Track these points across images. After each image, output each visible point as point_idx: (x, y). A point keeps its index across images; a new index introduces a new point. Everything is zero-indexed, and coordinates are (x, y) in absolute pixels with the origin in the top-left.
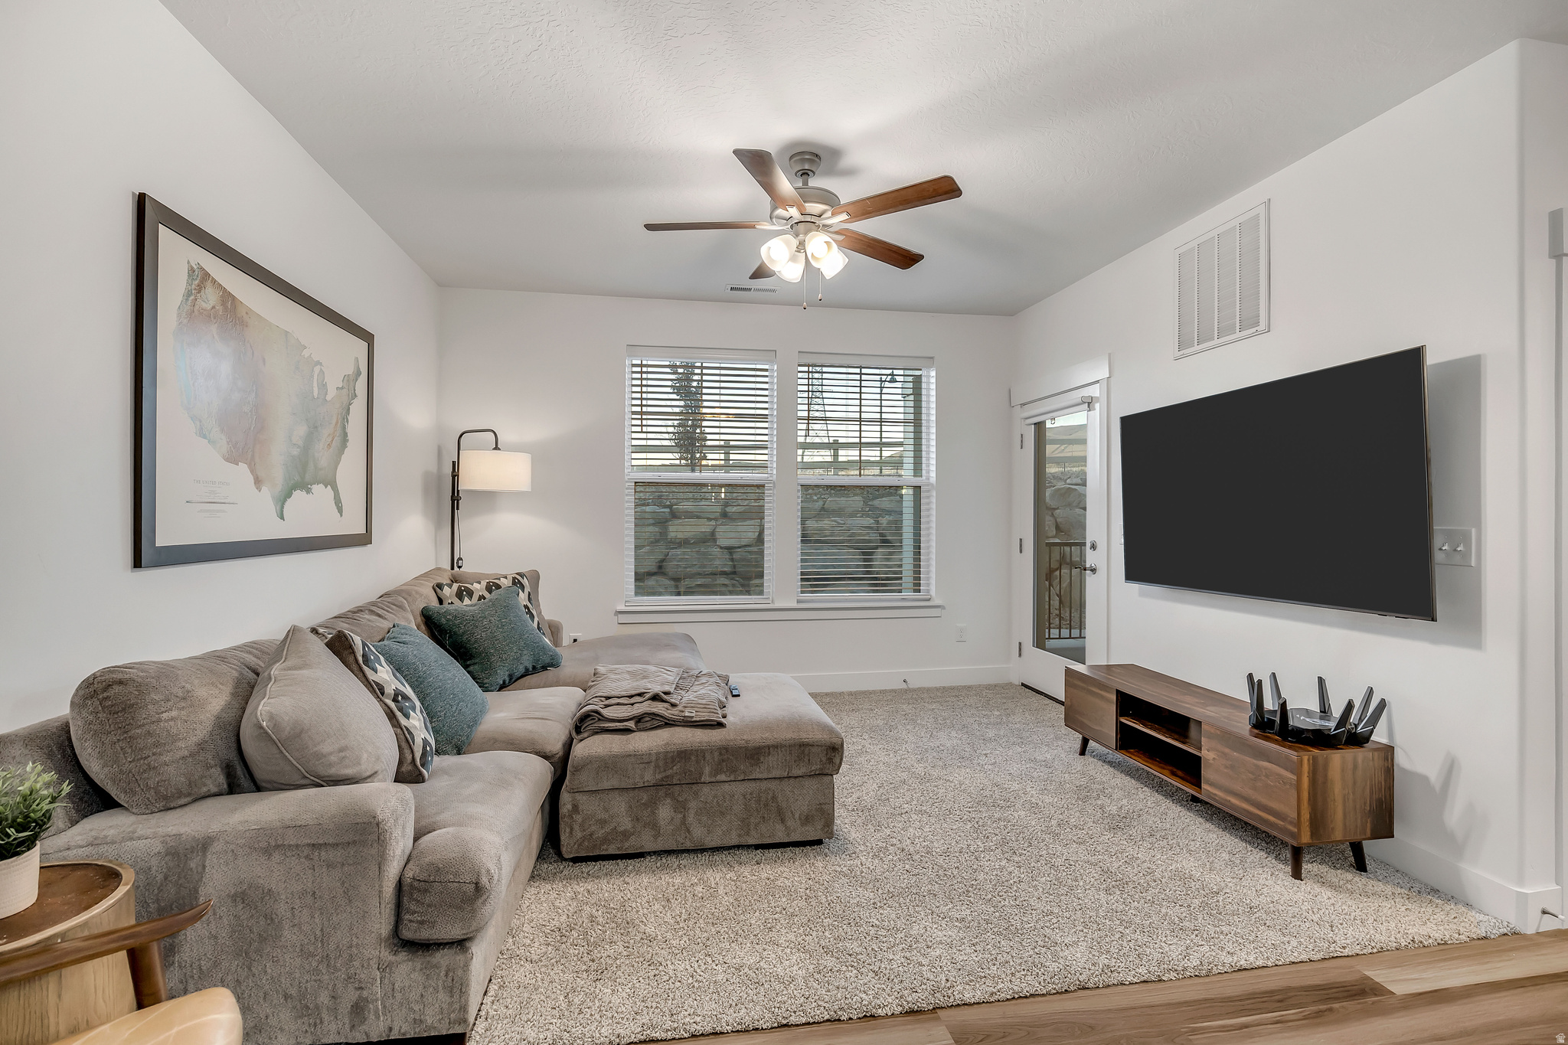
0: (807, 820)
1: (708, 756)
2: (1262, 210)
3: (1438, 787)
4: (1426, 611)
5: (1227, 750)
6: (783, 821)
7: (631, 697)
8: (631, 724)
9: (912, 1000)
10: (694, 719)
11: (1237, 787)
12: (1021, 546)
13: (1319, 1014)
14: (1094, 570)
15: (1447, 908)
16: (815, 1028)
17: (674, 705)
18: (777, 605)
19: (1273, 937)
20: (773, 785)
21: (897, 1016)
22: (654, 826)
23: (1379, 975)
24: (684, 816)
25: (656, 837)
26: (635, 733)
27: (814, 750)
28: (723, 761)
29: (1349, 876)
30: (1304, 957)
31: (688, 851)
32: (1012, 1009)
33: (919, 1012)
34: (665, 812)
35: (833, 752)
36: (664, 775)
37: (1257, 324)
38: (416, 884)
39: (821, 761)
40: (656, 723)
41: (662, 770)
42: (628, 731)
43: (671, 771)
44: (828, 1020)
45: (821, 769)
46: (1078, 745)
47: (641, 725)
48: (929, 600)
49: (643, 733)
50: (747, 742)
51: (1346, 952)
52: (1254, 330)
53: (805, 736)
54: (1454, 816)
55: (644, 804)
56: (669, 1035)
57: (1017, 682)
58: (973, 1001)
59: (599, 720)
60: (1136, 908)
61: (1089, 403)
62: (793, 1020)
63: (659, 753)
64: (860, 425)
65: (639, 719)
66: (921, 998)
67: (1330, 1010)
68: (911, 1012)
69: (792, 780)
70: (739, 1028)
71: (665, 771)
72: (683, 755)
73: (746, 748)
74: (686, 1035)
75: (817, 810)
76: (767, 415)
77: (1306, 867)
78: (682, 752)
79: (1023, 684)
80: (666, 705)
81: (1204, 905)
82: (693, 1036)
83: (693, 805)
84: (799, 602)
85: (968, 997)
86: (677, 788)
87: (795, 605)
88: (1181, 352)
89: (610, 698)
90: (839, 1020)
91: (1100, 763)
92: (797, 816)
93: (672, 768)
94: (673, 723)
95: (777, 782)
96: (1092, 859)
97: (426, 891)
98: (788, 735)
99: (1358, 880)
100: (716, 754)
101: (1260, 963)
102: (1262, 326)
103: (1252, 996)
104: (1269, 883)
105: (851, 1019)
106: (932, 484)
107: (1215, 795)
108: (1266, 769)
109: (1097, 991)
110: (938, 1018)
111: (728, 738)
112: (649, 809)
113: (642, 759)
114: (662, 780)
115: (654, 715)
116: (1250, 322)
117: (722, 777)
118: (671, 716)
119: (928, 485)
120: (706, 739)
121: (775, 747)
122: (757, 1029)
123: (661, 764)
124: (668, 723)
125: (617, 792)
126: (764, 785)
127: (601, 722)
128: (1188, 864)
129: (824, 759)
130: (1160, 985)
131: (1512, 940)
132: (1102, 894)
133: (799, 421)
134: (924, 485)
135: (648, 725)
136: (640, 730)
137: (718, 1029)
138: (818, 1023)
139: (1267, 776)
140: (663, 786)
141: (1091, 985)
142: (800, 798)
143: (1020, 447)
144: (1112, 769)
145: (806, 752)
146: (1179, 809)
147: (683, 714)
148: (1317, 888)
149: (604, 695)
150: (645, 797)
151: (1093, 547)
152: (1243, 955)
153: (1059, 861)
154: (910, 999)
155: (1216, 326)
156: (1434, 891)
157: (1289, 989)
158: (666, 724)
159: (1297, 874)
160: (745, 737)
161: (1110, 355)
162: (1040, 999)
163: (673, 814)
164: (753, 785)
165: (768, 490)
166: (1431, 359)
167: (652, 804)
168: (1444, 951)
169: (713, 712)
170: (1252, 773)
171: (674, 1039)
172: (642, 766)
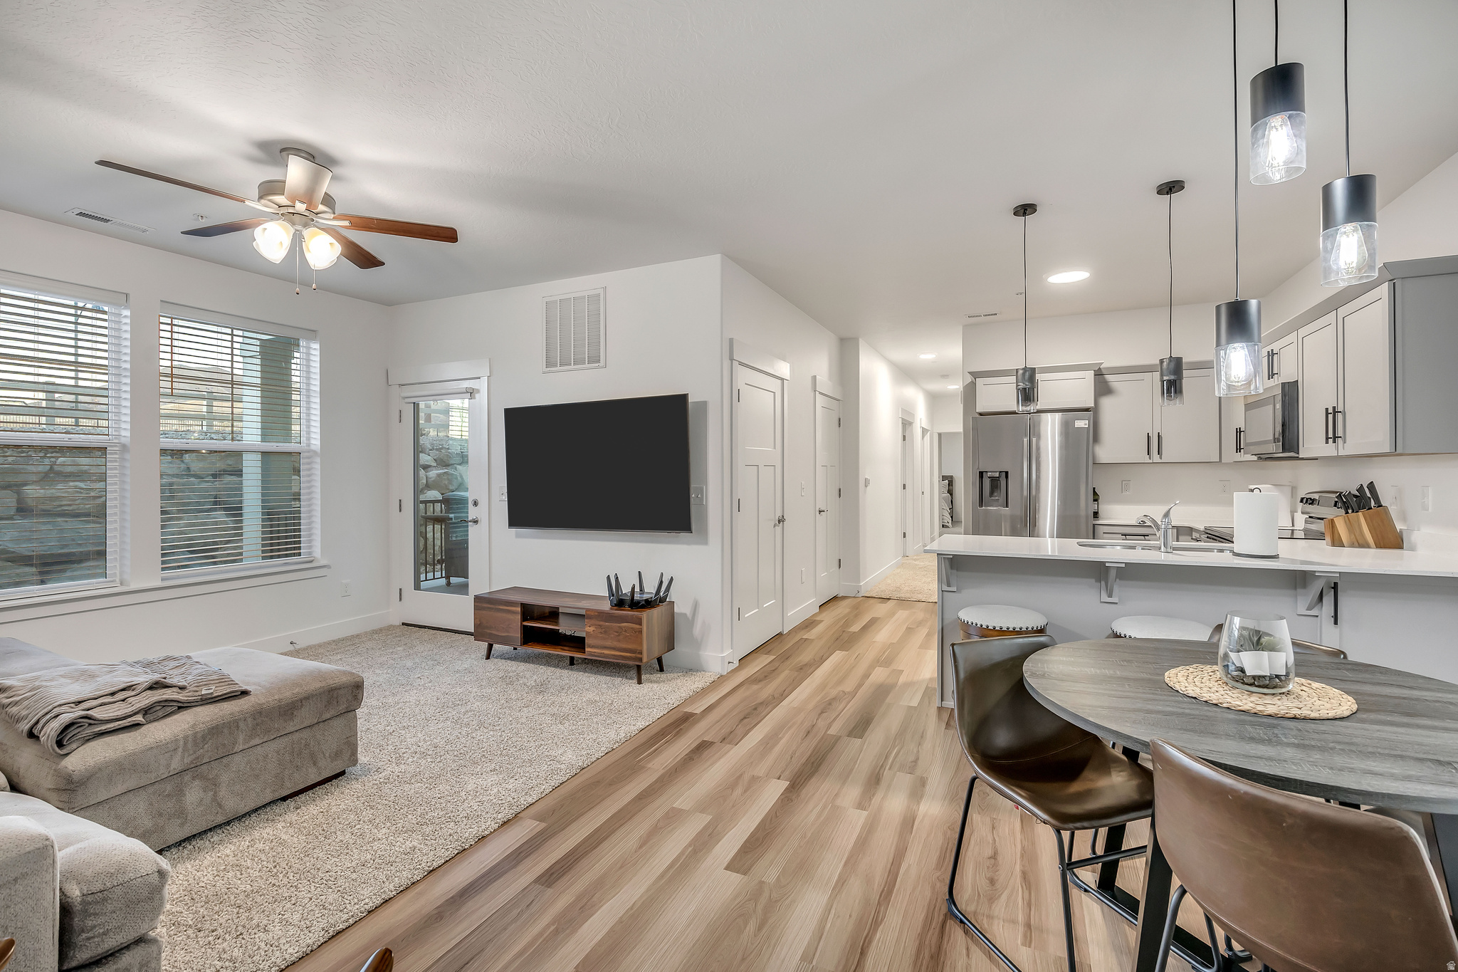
0: (337, 755)
1: (242, 724)
2: (601, 291)
3: (690, 618)
4: (687, 528)
5: (602, 623)
6: (315, 764)
7: (113, 694)
8: (139, 718)
9: (501, 817)
10: (215, 695)
11: (608, 643)
12: (400, 506)
13: (678, 733)
14: (476, 522)
15: (698, 674)
16: (453, 861)
17: (182, 688)
18: (133, 587)
19: (646, 711)
20: (305, 734)
21: (497, 829)
22: (181, 814)
23: (688, 710)
24: (215, 793)
25: (182, 825)
26: (144, 728)
27: (341, 692)
28: (257, 725)
29: (659, 675)
30: (662, 714)
31: (220, 826)
32: (556, 794)
33: (509, 821)
34: (194, 795)
35: (356, 689)
36: (193, 757)
37: (599, 361)
38: (89, 899)
39: (348, 700)
40: (169, 710)
41: (191, 752)
42: (137, 725)
43: (201, 751)
44: (458, 853)
45: (347, 708)
46: (484, 652)
47: (150, 717)
48: (311, 562)
49: (155, 724)
50: (280, 700)
51: (675, 706)
52: (597, 365)
53: (332, 682)
54: (697, 630)
55: (168, 795)
56: (351, 921)
57: (398, 623)
58: (534, 801)
59: (90, 724)
60: (581, 725)
61: (471, 393)
62: (435, 865)
63: (187, 736)
64: (232, 388)
65: (146, 711)
66: (506, 814)
67: (681, 729)
68: (505, 823)
69: (321, 725)
70: (402, 888)
71: (195, 752)
72: (215, 731)
73: (280, 707)
74: (364, 915)
75: (345, 744)
76: (106, 366)
77: (643, 677)
78: (213, 728)
79: (403, 624)
80: (174, 689)
81: (610, 711)
82: (369, 912)
83: (225, 778)
84: (163, 579)
85: (530, 800)
86: (204, 767)
87: (159, 584)
88: (548, 369)
89: (80, 702)
90: (465, 849)
91: (503, 661)
92: (327, 755)
93: (202, 748)
94: (189, 705)
95: (309, 730)
96: (541, 711)
97: (105, 900)
98: (317, 685)
99: (663, 676)
100: (249, 720)
101: (647, 724)
102: (602, 363)
103: (651, 738)
104: (631, 690)
105: (471, 845)
106: (315, 452)
107: (595, 652)
108: (625, 627)
109: (589, 767)
110: (521, 818)
111: (259, 702)
112: (175, 798)
113: (168, 748)
114: (192, 762)
115: (165, 703)
116: (595, 359)
117: (254, 742)
118: (186, 698)
119: (309, 452)
120: (237, 709)
121: (307, 698)
122: (414, 883)
123: (190, 745)
124: (182, 707)
125: (130, 795)
126: (296, 736)
127: (93, 727)
128: (590, 696)
129: (350, 698)
130: (614, 752)
131: (722, 679)
132: (560, 726)
133: (161, 378)
134: (304, 452)
135: (160, 714)
136: (151, 722)
137: (387, 898)
138: (452, 858)
139: (625, 631)
140: (193, 770)
141: (585, 766)
142: (330, 738)
143: (398, 420)
144: (514, 662)
145: (335, 696)
146: (566, 671)
147: (199, 693)
148: (651, 685)
149: (72, 699)
150: (169, 788)
151: (475, 504)
152: (639, 724)
153: (524, 720)
154: (499, 817)
155: (572, 357)
156: (691, 670)
157: (663, 729)
158: (180, 708)
159: (640, 682)
160: (276, 697)
161: (490, 359)
162: (565, 783)
163: (202, 794)
164: (286, 739)
165: (111, 454)
166: (690, 400)
167: (180, 792)
168: (704, 692)
169: (232, 684)
170: (617, 632)
171: (356, 922)
172: (167, 755)
